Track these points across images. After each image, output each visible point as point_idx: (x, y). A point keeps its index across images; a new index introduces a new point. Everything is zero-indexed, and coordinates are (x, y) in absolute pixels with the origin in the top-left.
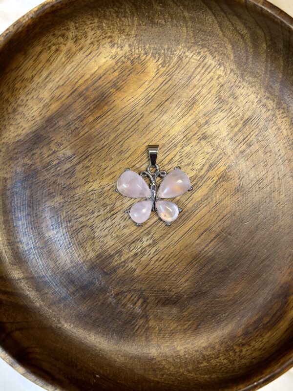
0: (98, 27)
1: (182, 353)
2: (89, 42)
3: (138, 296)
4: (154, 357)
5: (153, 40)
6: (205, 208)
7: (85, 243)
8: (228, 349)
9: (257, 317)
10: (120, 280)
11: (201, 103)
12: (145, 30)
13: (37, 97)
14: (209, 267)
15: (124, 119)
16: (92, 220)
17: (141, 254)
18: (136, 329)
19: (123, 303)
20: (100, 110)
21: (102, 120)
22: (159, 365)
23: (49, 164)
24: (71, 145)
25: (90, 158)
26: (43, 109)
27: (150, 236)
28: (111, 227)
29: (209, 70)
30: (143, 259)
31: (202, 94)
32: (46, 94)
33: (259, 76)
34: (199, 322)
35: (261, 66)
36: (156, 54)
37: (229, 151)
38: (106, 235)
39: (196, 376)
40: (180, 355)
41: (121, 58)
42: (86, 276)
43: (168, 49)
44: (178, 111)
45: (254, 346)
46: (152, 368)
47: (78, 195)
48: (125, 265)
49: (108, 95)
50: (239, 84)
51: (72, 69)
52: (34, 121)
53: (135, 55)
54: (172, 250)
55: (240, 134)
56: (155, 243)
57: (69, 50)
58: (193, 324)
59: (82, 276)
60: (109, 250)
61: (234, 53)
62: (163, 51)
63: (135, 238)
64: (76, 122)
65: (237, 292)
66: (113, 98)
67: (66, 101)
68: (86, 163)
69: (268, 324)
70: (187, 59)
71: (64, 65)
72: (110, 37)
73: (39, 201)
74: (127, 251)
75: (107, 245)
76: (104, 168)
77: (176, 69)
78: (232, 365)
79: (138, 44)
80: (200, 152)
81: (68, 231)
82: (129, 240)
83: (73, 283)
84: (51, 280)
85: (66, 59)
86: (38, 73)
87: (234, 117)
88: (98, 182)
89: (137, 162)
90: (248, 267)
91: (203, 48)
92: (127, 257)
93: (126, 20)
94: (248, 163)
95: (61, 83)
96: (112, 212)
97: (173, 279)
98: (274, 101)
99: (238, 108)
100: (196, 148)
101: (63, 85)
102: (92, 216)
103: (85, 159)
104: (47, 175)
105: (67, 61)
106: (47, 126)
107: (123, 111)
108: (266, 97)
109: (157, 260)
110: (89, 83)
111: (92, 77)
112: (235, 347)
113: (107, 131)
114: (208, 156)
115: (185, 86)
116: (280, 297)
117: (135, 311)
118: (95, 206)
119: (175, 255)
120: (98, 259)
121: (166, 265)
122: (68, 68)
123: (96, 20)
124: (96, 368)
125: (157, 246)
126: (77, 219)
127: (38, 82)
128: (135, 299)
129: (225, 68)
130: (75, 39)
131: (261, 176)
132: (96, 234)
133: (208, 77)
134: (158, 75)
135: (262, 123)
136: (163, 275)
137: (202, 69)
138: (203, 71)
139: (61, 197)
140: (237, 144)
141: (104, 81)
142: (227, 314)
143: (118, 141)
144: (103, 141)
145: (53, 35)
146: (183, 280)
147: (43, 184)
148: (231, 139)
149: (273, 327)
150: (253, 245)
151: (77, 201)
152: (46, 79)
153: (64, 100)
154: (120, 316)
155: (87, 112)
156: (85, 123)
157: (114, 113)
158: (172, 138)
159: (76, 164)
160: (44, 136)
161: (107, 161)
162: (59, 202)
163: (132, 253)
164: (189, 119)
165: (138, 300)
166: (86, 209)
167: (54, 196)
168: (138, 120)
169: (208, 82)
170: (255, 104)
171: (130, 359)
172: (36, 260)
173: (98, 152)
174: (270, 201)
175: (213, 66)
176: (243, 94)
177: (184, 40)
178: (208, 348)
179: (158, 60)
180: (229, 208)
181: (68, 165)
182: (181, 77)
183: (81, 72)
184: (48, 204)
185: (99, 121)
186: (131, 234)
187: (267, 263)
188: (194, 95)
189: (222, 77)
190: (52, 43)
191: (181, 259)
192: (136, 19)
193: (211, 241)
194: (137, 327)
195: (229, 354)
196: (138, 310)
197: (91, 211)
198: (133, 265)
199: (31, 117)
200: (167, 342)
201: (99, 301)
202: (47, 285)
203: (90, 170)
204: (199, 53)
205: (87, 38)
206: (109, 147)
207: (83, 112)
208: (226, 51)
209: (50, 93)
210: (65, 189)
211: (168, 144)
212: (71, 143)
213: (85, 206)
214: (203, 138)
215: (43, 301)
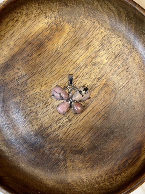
0: (38, 8)
1: (85, 180)
2: (34, 15)
3: (61, 149)
4: (70, 182)
5: (67, 14)
6: (96, 101)
7: (32, 121)
8: (109, 177)
9: (125, 160)
10: (51, 141)
11: (93, 47)
12: (63, 9)
13: (7, 45)
14: (99, 133)
15: (53, 55)
16: (36, 109)
17: (62, 126)
18: (60, 168)
19: (53, 153)
20: (40, 51)
21: (41, 56)
22: (73, 187)
23: (13, 79)
24: (25, 69)
25: (35, 76)
26: (10, 51)
27: (67, 117)
28: (46, 112)
29: (96, 29)
30: (63, 129)
31: (93, 41)
32: (11, 43)
33: (123, 32)
34: (94, 163)
35: (124, 27)
36: (69, 21)
37: (108, 71)
38: (44, 117)
39: (92, 192)
40: (83, 181)
41: (50, 24)
42: (33, 139)
43: (75, 19)
44: (81, 51)
45: (123, 175)
46: (68, 188)
47: (29, 95)
48: (54, 133)
49: (44, 43)
50: (112, 36)
51: (25, 30)
52: (6, 57)
53: (58, 22)
54: (79, 124)
55: (114, 62)
56: (70, 120)
57: (24, 20)
58: (91, 164)
59: (31, 139)
60: (46, 125)
61: (109, 20)
62: (72, 20)
63: (59, 118)
64: (28, 57)
65: (114, 146)
66: (47, 44)
67: (22, 46)
68: (33, 78)
69: (131, 164)
70: (85, 24)
71: (21, 28)
72: (45, 13)
73: (8, 99)
74: (55, 125)
75: (44, 122)
76: (42, 81)
77: (79, 29)
78: (112, 185)
79: (59, 17)
80: (93, 72)
81: (24, 115)
82: (56, 119)
83: (26, 143)
84: (14, 141)
85: (22, 24)
86: (8, 32)
87: (110, 53)
88: (39, 88)
89: (60, 78)
90: (120, 133)
91: (93, 18)
92: (55, 128)
93: (53, 4)
94: (118, 77)
95: (20, 37)
96: (47, 104)
97: (79, 140)
98: (131, 45)
99: (112, 48)
100: (91, 70)
101: (20, 38)
102: (36, 107)
103: (32, 76)
104: (12, 85)
105: (22, 26)
106: (12, 59)
107: (52, 51)
108: (126, 42)
109: (71, 130)
110: (34, 37)
111: (36, 34)
112: (113, 176)
113: (44, 62)
114: (97, 74)
115: (84, 38)
116: (137, 149)
117: (59, 157)
118: (38, 101)
119: (80, 127)
120: (40, 130)
121: (76, 132)
122: (23, 29)
123: (37, 5)
124: (38, 188)
125: (71, 122)
126: (28, 108)
127: (7, 37)
128: (60, 151)
129: (105, 28)
130: (26, 14)
131: (125, 84)
132: (39, 116)
133: (96, 33)
134: (70, 32)
135: (125, 56)
136: (74, 138)
137: (93, 28)
138: (93, 30)
139: (20, 97)
140: (112, 67)
141: (42, 36)
142: (109, 159)
143: (50, 67)
144: (42, 67)
145: (15, 12)
146: (85, 140)
147: (11, 90)
148: (109, 65)
149: (133, 165)
150: (122, 121)
151: (28, 99)
152: (12, 35)
153: (21, 46)
154: (52, 160)
155: (34, 52)
156: (32, 57)
157: (47, 52)
158: (78, 65)
159: (28, 79)
160: (11, 65)
161: (44, 77)
162: (18, 99)
163: (58, 126)
164: (86, 55)
165: (61, 152)
166: (33, 103)
167: (16, 96)
168: (60, 56)
169: (96, 35)
170: (121, 46)
171: (57, 184)
172: (6, 130)
173: (40, 72)
174: (131, 97)
175: (99, 27)
176: (115, 41)
177: (83, 14)
178: (99, 177)
179: (70, 24)
180: (108, 101)
181: (23, 80)
182: (82, 33)
183: (30, 31)
184: (13, 100)
185: (40, 56)
186: (57, 116)
187: (130, 130)
188: (89, 42)
189: (103, 33)
190: (14, 16)
191: (84, 129)
192: (58, 3)
193: (100, 119)
194: (61, 166)
195: (110, 180)
196: (61, 157)
197: (35, 104)
198: (58, 133)
199: (4, 55)
200: (77, 174)
201: (40, 152)
202: (13, 144)
203: (35, 82)
204: (91, 20)
205: (33, 14)
206: (45, 70)
207: (31, 52)
208: (105, 19)
209: (14, 42)
210: (22, 92)
211: (76, 68)
212: (25, 68)
213: (32, 101)
214: (94, 64)
215: (10, 152)
